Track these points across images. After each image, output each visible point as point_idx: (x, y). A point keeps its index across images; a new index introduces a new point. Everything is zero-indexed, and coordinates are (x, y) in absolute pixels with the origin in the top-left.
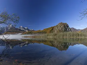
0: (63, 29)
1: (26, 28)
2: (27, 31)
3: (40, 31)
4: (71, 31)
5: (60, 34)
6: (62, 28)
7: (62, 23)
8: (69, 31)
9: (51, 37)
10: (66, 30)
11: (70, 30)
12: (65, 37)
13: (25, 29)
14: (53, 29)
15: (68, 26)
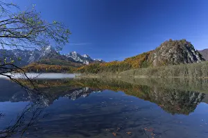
0: (175, 56)
1: (85, 56)
2: (87, 63)
3: (116, 62)
4: (201, 59)
5: (167, 68)
6: (172, 54)
7: (171, 41)
8: (195, 59)
9: (143, 77)
10: (184, 58)
11: (200, 56)
12: (181, 77)
13: (82, 58)
14: (147, 58)
15: (190, 48)
